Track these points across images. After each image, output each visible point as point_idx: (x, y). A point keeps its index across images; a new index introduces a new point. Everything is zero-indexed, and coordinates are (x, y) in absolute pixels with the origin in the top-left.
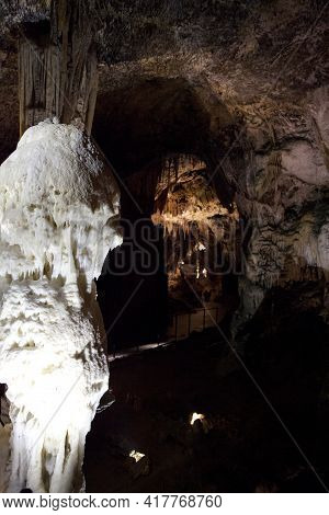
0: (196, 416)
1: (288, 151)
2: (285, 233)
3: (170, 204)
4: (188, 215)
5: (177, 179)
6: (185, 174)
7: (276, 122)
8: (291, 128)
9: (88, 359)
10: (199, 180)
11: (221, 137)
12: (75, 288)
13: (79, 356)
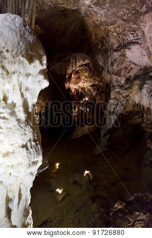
0: (86, 172)
1: (130, 49)
2: (126, 89)
3: (73, 80)
4: (81, 84)
5: (76, 68)
6: (80, 66)
7: (124, 34)
8: (131, 38)
9: (29, 148)
10: (86, 69)
11: (97, 44)
12: (22, 109)
13: (25, 146)
